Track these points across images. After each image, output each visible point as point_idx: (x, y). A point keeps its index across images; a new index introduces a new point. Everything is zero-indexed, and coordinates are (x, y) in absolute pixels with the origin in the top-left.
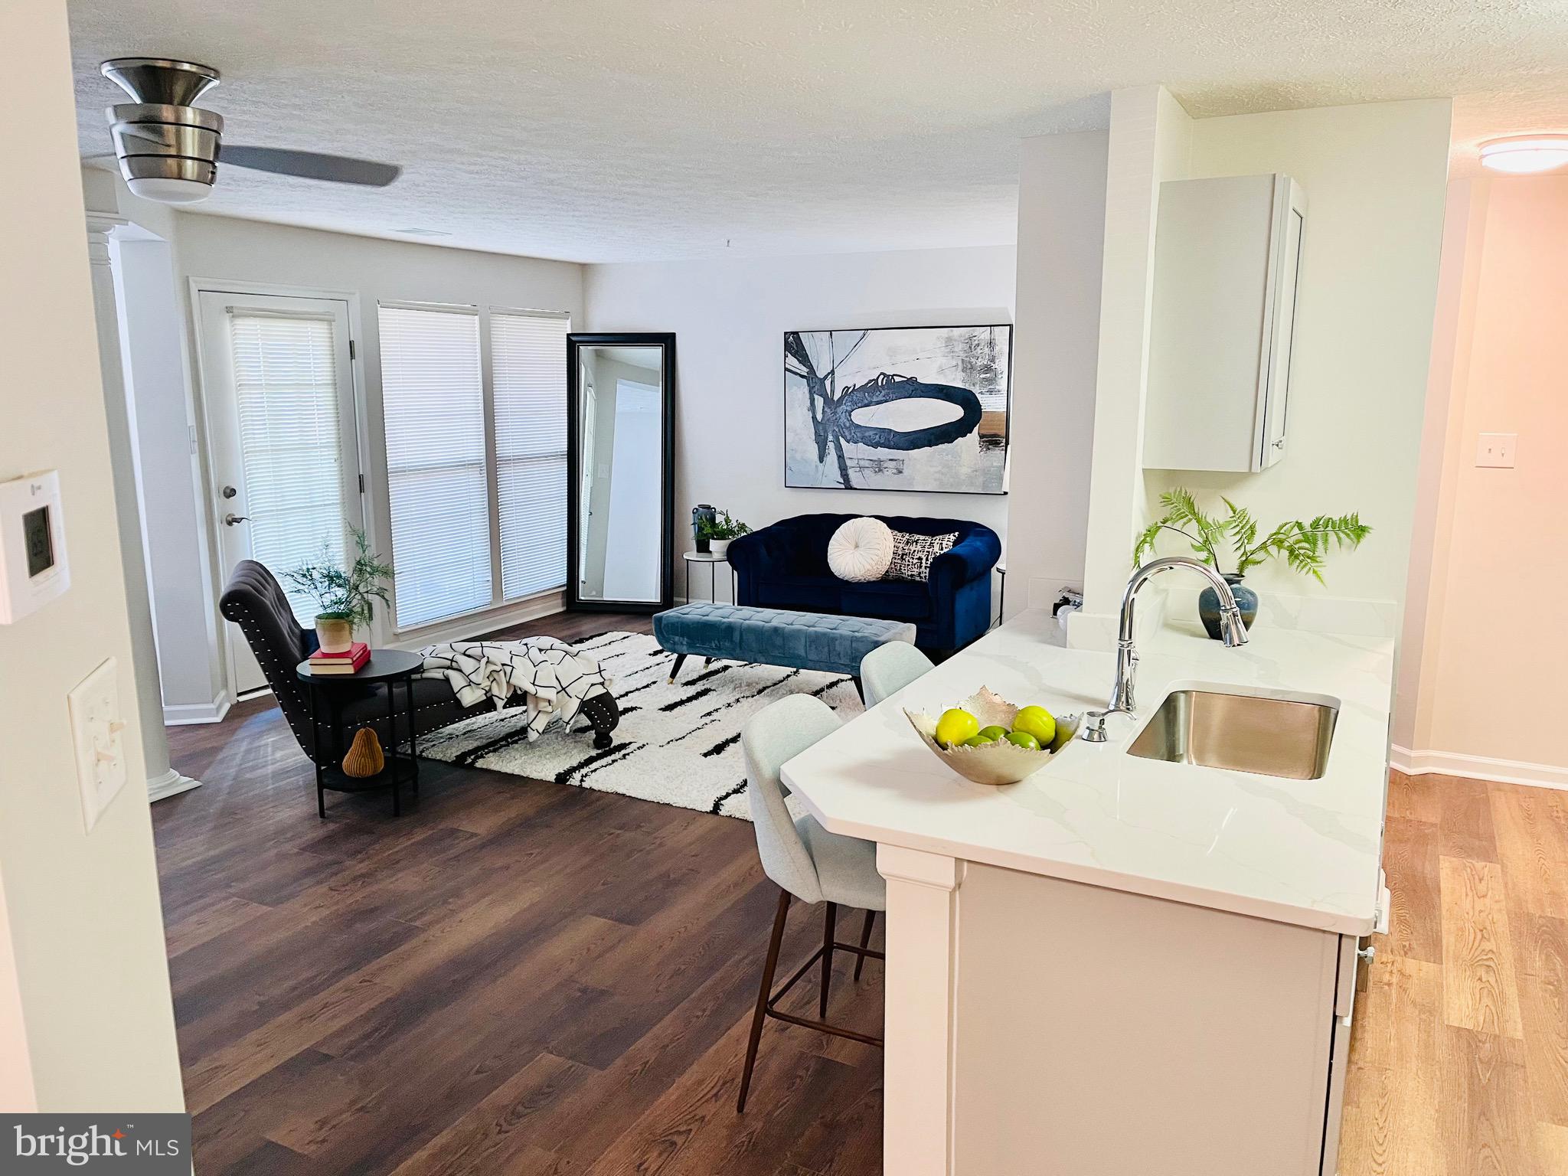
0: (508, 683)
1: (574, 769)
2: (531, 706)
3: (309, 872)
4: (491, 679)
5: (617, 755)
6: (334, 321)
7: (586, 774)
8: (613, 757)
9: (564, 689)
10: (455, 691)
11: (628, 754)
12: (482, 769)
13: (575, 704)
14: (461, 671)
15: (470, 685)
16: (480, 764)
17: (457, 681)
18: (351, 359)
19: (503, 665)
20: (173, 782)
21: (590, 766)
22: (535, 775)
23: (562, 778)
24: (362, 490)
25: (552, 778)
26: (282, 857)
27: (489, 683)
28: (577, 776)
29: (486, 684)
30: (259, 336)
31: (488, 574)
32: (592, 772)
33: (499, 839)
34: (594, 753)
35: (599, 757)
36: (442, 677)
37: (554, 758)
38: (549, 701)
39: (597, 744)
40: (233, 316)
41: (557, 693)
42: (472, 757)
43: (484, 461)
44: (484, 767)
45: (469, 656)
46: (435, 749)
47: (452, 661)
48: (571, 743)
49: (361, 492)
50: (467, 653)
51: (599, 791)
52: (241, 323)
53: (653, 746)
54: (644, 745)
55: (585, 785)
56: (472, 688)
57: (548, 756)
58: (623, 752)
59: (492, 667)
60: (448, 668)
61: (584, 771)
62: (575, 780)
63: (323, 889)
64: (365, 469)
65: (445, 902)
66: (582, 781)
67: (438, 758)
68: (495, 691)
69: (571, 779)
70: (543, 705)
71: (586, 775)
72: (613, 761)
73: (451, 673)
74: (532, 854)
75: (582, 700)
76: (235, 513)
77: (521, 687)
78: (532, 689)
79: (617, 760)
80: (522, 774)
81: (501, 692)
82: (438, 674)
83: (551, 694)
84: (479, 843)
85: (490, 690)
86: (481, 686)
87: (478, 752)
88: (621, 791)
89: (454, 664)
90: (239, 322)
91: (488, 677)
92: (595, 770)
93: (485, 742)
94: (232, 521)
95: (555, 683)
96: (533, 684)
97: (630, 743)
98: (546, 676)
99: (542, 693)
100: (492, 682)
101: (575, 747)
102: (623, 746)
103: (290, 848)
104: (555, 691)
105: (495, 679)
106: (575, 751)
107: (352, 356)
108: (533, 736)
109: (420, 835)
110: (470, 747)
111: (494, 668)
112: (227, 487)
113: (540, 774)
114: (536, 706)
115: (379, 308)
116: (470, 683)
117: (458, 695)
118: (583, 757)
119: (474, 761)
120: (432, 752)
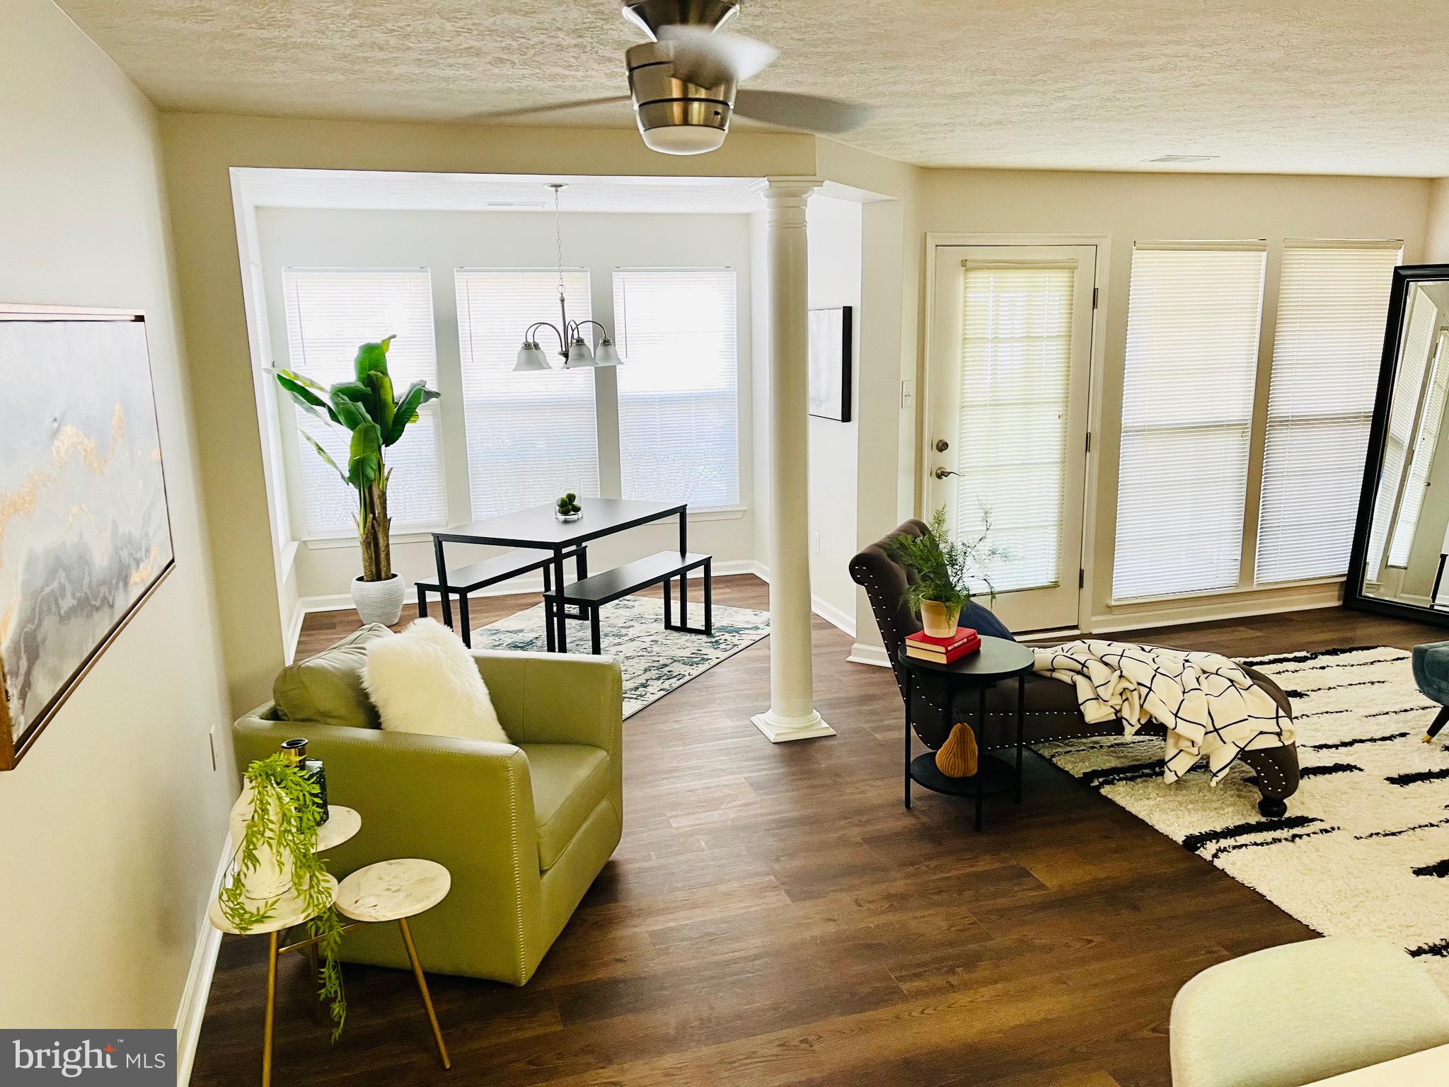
0: (1141, 706)
1: (1214, 836)
2: (1170, 741)
3: (850, 871)
4: (1124, 698)
5: (1285, 833)
6: (1077, 268)
7: (1225, 848)
8: (1278, 834)
9: (1216, 730)
10: (1080, 702)
11: (1300, 836)
12: (1106, 798)
13: (1231, 752)
14: (1089, 678)
15: (1098, 699)
16: (1105, 791)
17: (1084, 691)
18: (1093, 308)
19: (1139, 684)
20: (812, 725)
21: (1237, 838)
22: (1161, 827)
23: (1194, 842)
24: (1087, 449)
25: (1180, 838)
26: (844, 842)
27: (1121, 702)
28: (1211, 847)
29: (1117, 701)
30: (992, 288)
31: (1237, 552)
32: (1234, 847)
33: (1065, 903)
34: (1255, 818)
35: (1259, 828)
36: (1069, 681)
37: (1196, 811)
38: (1193, 742)
39: (1264, 808)
40: (966, 270)
41: (1206, 733)
42: (1101, 780)
43: (1250, 422)
44: (1109, 797)
45: (1106, 664)
46: (1067, 757)
47: (1083, 665)
48: (1232, 796)
49: (1086, 451)
50: (1103, 659)
51: (1233, 878)
52: (973, 276)
53: (1346, 832)
54: (1333, 829)
55: (1217, 863)
56: (1099, 703)
57: (1190, 806)
58: (1297, 831)
59: (1125, 684)
60: (1079, 673)
61: (1224, 843)
62: (1207, 852)
63: (847, 898)
64: (1095, 427)
65: (952, 971)
66: (1215, 856)
67: (1066, 769)
68: (1126, 713)
69: (1202, 849)
70: (1185, 744)
71: (1225, 850)
72: (1275, 841)
73: (1080, 680)
74: (1090, 941)
75: (1242, 749)
76: (947, 468)
77: (1157, 717)
78: (1169, 721)
79: (1280, 840)
80: (1147, 820)
81: (1132, 717)
82: (1065, 677)
83: (1197, 734)
84: (1039, 900)
85: (1120, 711)
86: (1110, 703)
87: (1110, 775)
88: (1261, 890)
89: (1085, 669)
90: (972, 274)
91: (1121, 694)
92: (1241, 846)
93: (1127, 763)
94: (941, 475)
95: (1205, 720)
96: (1176, 715)
97: (1313, 820)
98: (1195, 707)
99: (1183, 728)
100: (1124, 701)
101: (1234, 804)
102: (1302, 821)
103: (854, 833)
104: (1203, 731)
105: (1127, 699)
106: (1231, 809)
107: (1095, 305)
108: (1170, 778)
109: (985, 864)
110: (1107, 766)
111: (1127, 685)
112: (941, 441)
113: (1168, 829)
114: (1176, 744)
115: (1134, 252)
116: (1097, 698)
117: (1082, 707)
118: (1239, 821)
119: (1101, 785)
120: (1062, 760)
